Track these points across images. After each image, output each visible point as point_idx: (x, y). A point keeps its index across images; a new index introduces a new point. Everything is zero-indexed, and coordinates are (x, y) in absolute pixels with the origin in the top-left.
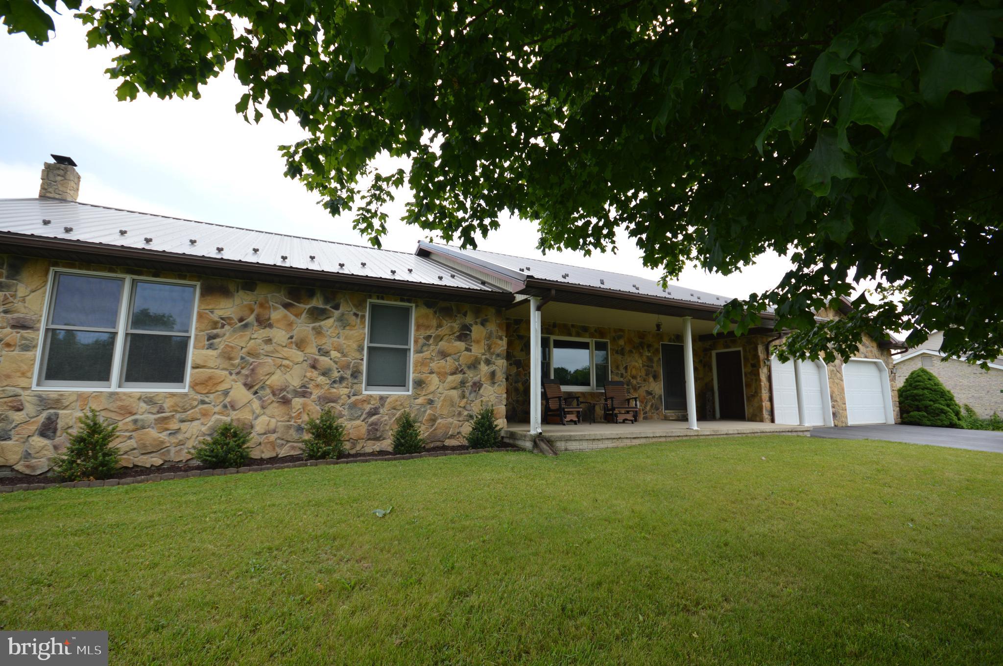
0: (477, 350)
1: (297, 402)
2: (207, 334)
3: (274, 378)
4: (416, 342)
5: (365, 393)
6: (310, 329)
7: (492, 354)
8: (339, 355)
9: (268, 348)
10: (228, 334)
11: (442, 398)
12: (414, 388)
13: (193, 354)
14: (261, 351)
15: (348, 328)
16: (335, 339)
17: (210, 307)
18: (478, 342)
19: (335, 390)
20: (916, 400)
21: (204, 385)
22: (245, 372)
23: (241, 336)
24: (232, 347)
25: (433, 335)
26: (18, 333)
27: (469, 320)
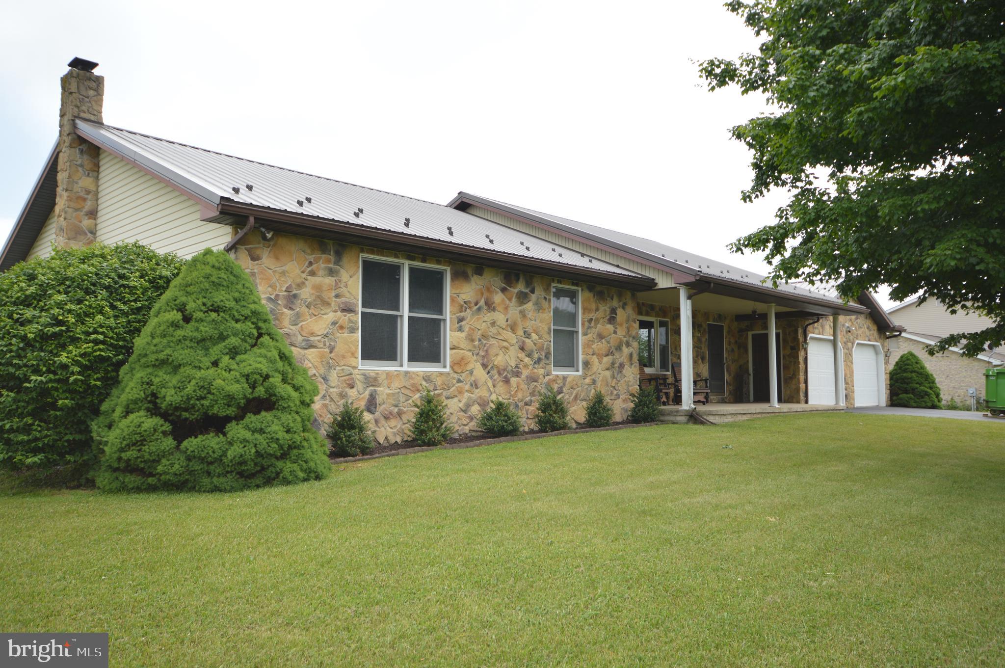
0: (621, 332)
1: (514, 380)
2: (458, 317)
3: (499, 358)
4: (583, 324)
5: (554, 373)
6: (517, 312)
7: (630, 336)
8: (537, 337)
9: (494, 330)
10: (469, 318)
11: (601, 378)
12: (583, 369)
13: (451, 336)
14: (490, 334)
15: (541, 311)
16: (533, 322)
17: (458, 291)
18: (621, 325)
19: (536, 371)
20: (905, 383)
21: (458, 364)
22: (482, 353)
23: (478, 319)
24: (473, 330)
25: (594, 318)
26: (345, 316)
27: (615, 303)
